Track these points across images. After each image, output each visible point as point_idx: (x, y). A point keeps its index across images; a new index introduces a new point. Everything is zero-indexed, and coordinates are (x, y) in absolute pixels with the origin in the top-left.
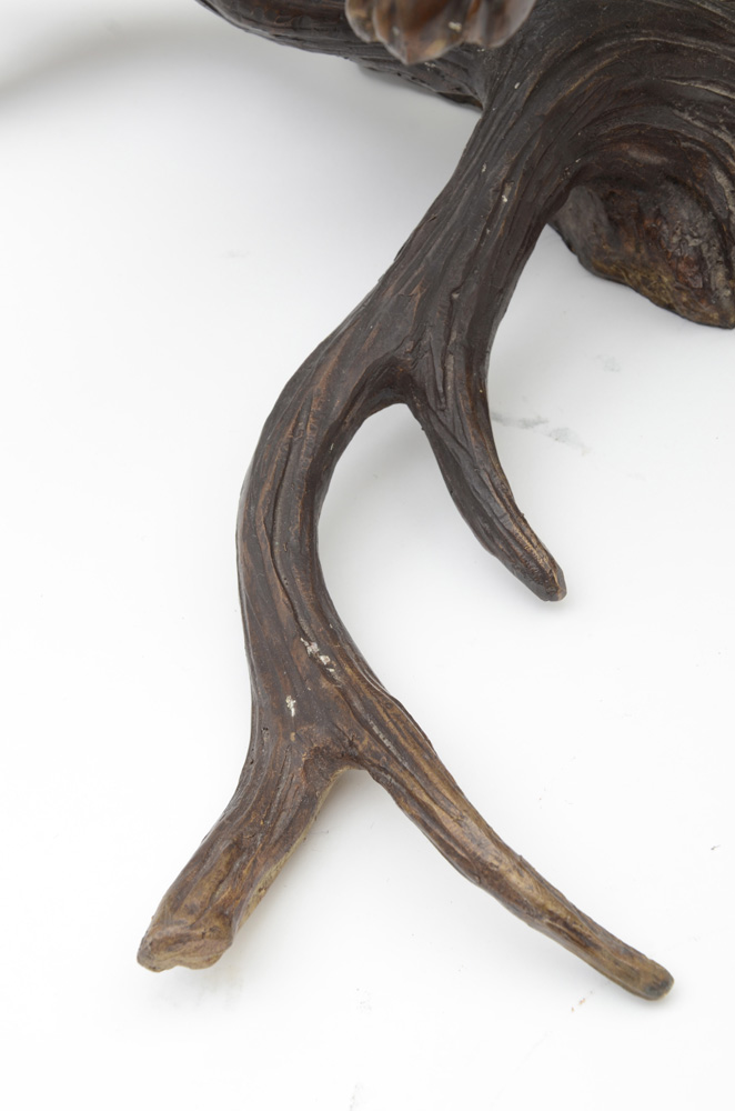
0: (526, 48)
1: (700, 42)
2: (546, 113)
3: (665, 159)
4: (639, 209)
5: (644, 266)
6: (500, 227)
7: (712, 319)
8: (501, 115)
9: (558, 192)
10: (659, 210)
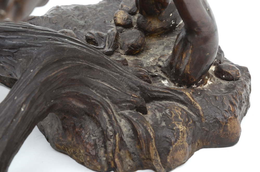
0: (37, 59)
1: (101, 68)
2: (42, 81)
3: (85, 106)
4: (74, 124)
5: (74, 146)
6: (19, 119)
7: (98, 168)
8: (24, 80)
9: (43, 111)
10: (82, 125)
